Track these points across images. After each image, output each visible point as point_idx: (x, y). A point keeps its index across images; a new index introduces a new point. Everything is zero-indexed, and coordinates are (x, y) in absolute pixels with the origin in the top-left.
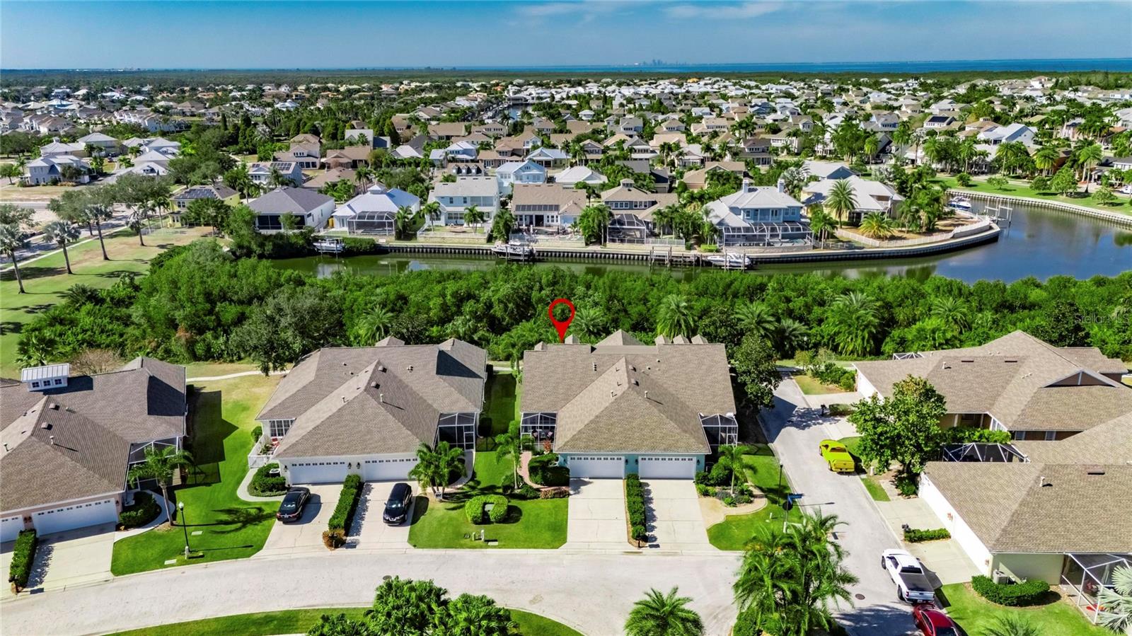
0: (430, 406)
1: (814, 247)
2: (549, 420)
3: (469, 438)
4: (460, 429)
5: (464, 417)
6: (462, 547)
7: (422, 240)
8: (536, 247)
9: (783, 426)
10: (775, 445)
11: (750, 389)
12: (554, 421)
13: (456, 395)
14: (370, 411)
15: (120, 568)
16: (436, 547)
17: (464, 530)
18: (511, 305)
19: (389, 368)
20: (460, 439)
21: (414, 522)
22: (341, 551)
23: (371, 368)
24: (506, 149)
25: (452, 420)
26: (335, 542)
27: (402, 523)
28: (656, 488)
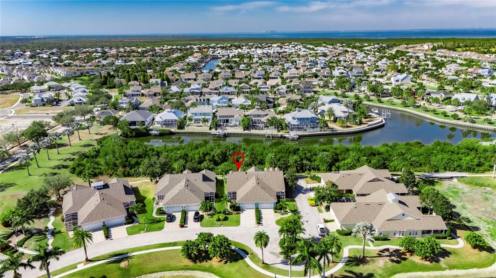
0: (202, 190)
1: (320, 131)
2: (235, 193)
3: (213, 199)
4: (210, 197)
5: (211, 193)
6: (214, 227)
7: (187, 129)
8: (226, 132)
9: (299, 193)
10: (296, 199)
11: (290, 184)
12: (236, 194)
13: (208, 187)
14: (186, 193)
15: (130, 234)
16: (207, 227)
17: (214, 223)
18: (220, 156)
19: (189, 180)
20: (211, 199)
21: (201, 221)
22: (183, 228)
23: (184, 180)
24: (213, 88)
25: (208, 194)
26: (182, 226)
27: (198, 221)
28: (263, 211)
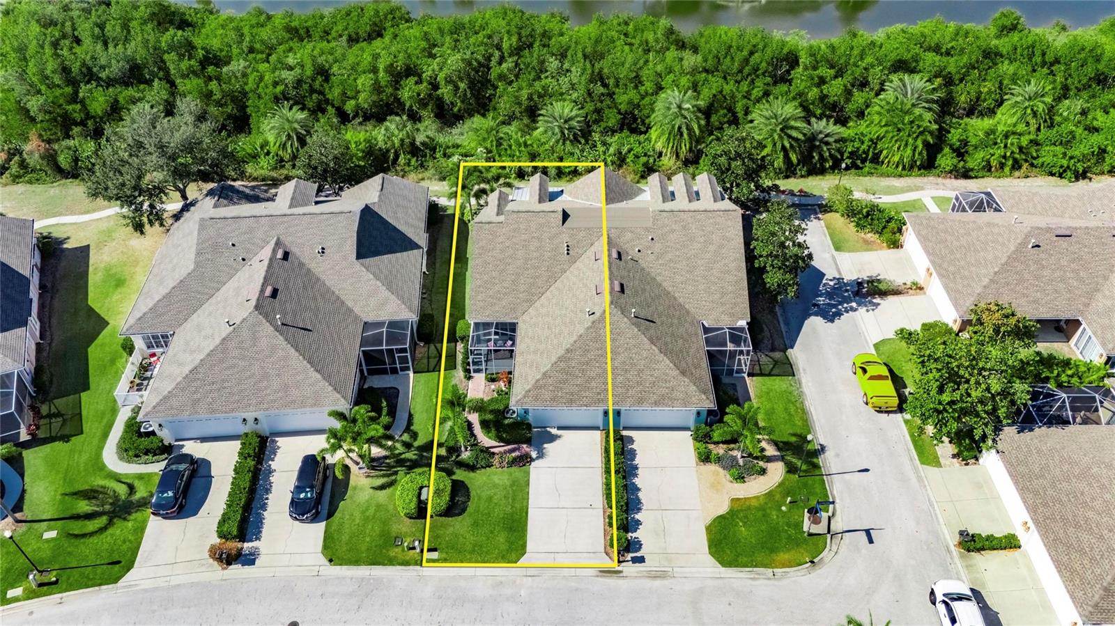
0: (350, 311)
3: (403, 360)
4: (390, 352)
6: (391, 562)
9: (806, 315)
10: (797, 354)
13: (383, 292)
14: (263, 343)
16: (356, 562)
19: (294, 250)
20: (392, 363)
21: (330, 515)
22: (236, 570)
23: (266, 253)
25: (377, 340)
26: (228, 558)
27: (315, 519)
28: (642, 442)
